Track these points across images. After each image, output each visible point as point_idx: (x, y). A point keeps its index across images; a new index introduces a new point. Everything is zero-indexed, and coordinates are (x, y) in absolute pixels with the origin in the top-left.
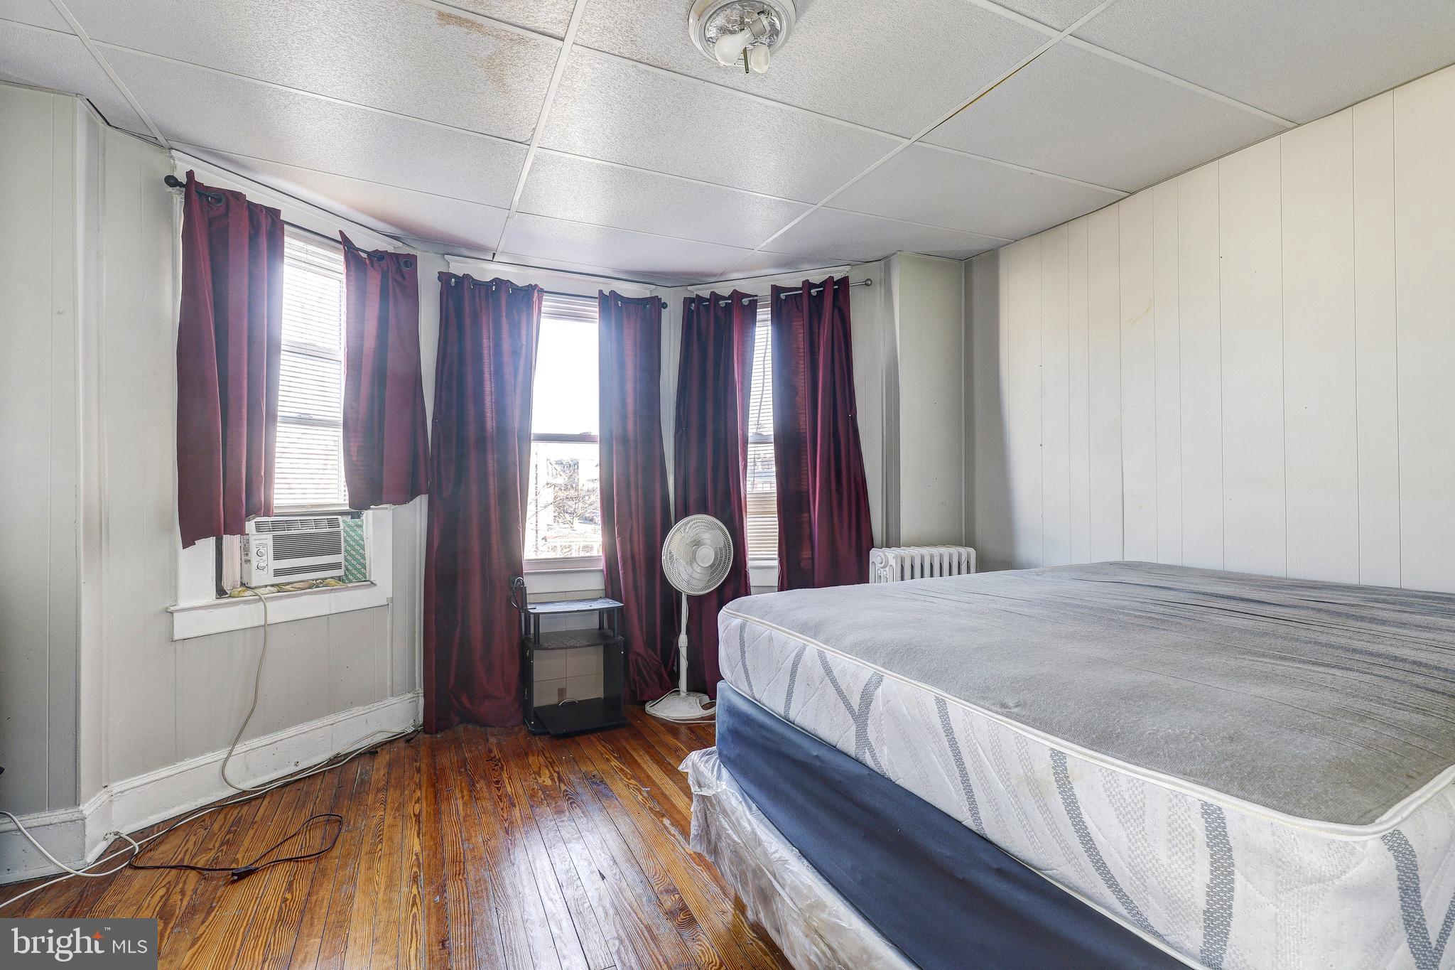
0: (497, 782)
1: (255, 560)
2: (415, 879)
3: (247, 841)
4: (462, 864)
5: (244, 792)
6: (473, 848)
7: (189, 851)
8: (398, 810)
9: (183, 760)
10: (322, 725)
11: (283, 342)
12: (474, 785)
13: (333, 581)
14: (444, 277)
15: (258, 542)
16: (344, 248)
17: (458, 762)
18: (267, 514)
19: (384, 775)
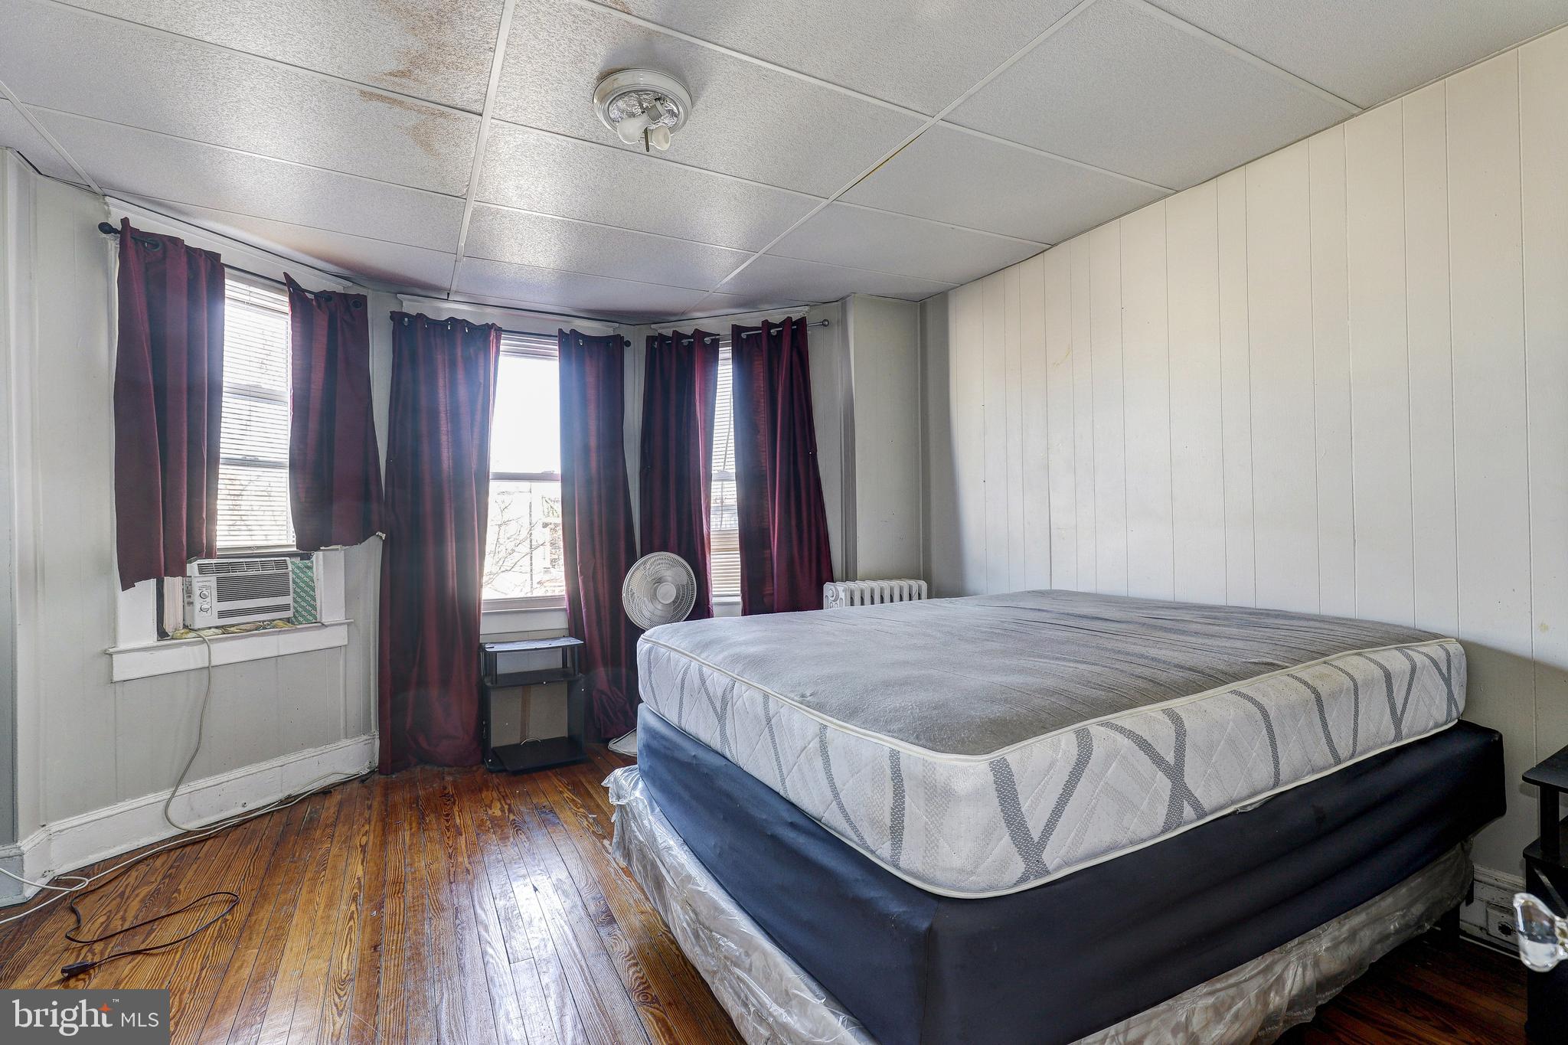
0: (447, 815)
1: (198, 603)
2: (355, 899)
3: (190, 873)
4: (402, 884)
5: (189, 832)
6: (415, 871)
7: (131, 885)
8: (344, 842)
9: (124, 800)
10: (271, 767)
11: (224, 384)
12: (423, 818)
13: (280, 623)
14: (397, 317)
15: (201, 584)
16: (289, 290)
17: (410, 798)
18: (210, 555)
19: (334, 813)
